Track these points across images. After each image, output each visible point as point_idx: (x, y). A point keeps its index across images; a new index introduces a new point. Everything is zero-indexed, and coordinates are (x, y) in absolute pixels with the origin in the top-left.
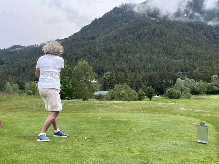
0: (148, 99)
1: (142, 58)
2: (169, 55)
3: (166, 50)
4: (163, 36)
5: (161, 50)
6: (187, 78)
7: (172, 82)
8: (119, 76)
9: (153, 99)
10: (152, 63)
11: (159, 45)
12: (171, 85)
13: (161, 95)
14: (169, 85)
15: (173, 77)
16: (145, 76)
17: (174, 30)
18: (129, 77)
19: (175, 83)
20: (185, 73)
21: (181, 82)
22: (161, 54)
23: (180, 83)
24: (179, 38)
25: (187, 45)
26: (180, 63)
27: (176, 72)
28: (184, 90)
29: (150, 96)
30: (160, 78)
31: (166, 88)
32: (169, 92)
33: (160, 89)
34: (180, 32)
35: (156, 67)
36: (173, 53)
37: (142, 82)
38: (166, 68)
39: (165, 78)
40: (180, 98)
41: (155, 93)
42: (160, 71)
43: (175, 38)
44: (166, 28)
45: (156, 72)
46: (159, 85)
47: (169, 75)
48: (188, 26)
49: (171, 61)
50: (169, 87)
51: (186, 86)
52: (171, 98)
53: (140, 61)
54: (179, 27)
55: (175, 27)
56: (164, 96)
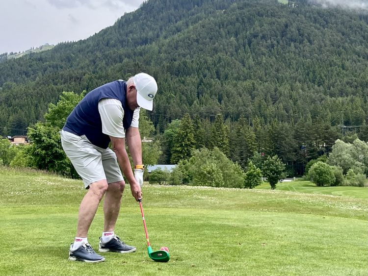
0: (269, 185)
1: (255, 92)
2: (319, 86)
3: (311, 74)
4: (304, 42)
5: (300, 75)
6: (358, 140)
7: (323, 147)
8: (202, 130)
9: (278, 184)
10: (277, 102)
11: (294, 62)
12: (321, 153)
13: (297, 176)
14: (315, 154)
15: (325, 137)
16: (262, 131)
17: (331, 28)
18: (225, 132)
19: (330, 150)
20: (354, 128)
21: (343, 148)
22: (299, 81)
23: (342, 150)
24: (341, 48)
25: (359, 64)
26: (343, 104)
27: (333, 125)
28: (350, 168)
29: (272, 178)
30: (295, 138)
31: (309, 161)
32: (315, 169)
33: (295, 162)
34: (343, 34)
35: (287, 112)
36: (327, 81)
37: (254, 145)
38: (309, 115)
39: (308, 138)
40: (340, 186)
41: (284, 171)
42: (295, 122)
43: (333, 46)
44: (311, 24)
45: (286, 124)
46: (294, 153)
47: (317, 131)
48: (363, 21)
49: (322, 100)
50: (315, 158)
51: (355, 157)
52: (320, 183)
53: (250, 97)
54: (343, 23)
55: (333, 21)
56: (305, 180)
